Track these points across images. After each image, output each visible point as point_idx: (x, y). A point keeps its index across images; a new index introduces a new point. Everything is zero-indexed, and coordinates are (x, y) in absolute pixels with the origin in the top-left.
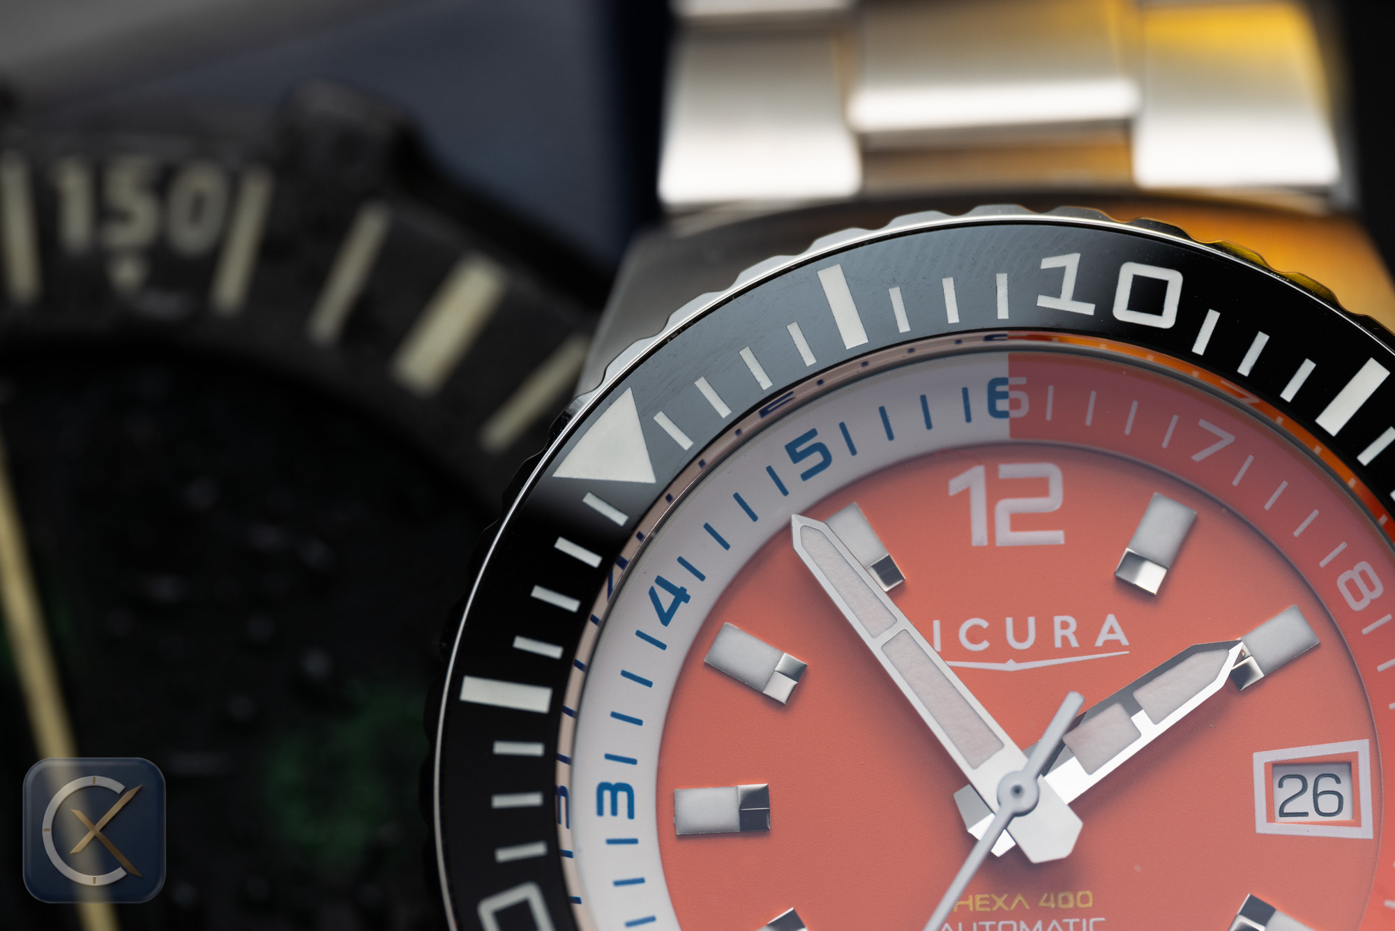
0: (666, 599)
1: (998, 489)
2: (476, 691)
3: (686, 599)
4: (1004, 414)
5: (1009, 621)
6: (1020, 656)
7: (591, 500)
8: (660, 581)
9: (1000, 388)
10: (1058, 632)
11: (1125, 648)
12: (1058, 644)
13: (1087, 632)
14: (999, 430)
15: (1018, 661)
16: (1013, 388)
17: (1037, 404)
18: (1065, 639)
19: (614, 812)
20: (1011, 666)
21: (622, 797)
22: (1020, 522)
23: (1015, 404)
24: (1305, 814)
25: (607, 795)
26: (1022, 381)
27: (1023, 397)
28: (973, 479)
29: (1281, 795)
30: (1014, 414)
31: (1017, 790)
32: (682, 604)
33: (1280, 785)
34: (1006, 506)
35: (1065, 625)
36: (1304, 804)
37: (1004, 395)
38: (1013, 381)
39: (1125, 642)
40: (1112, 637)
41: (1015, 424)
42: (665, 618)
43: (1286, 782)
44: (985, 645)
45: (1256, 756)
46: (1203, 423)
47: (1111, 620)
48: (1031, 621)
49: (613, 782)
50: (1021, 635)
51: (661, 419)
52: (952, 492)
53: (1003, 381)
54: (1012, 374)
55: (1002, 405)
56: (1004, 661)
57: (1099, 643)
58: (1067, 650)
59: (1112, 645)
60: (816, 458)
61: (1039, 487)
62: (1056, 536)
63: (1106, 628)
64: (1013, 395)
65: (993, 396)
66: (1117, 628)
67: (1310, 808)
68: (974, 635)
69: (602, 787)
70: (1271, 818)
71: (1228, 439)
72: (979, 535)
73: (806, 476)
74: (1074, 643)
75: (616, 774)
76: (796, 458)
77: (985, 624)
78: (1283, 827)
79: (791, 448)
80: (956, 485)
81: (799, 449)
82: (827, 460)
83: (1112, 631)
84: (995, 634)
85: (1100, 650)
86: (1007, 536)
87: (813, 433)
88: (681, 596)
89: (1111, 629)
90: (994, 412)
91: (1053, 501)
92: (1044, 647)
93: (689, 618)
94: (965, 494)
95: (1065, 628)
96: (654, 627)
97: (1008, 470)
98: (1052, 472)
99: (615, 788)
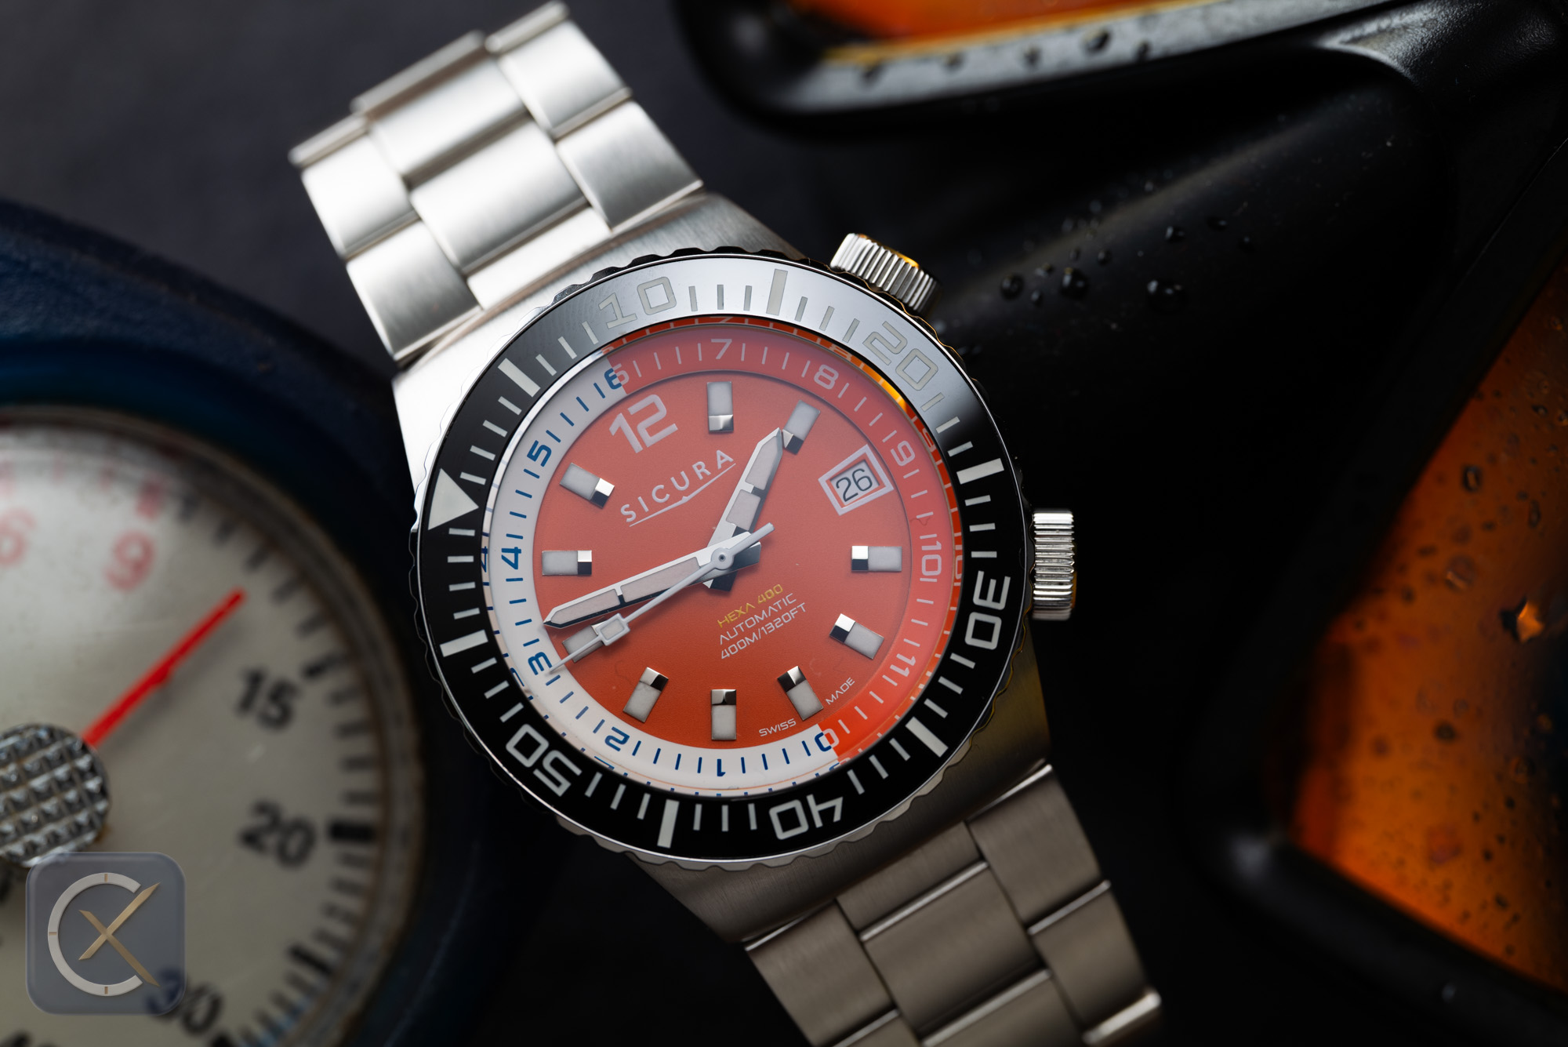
0: (511, 557)
1: (634, 421)
2: (449, 649)
3: (520, 551)
4: (619, 385)
5: (673, 479)
6: (687, 493)
7: (453, 531)
8: (504, 550)
9: (611, 375)
10: (698, 472)
11: (732, 463)
12: (701, 477)
13: (711, 465)
14: (621, 393)
15: (687, 496)
16: (616, 372)
17: (632, 372)
18: (703, 473)
19: (542, 669)
20: (685, 499)
21: (541, 659)
22: (652, 430)
23: (622, 378)
24: (857, 494)
25: (534, 662)
26: (620, 366)
27: (624, 373)
28: (620, 422)
29: (840, 492)
30: (623, 383)
31: (722, 558)
32: (519, 554)
33: (838, 487)
34: (642, 427)
35: (699, 467)
36: (853, 489)
37: (614, 377)
38: (615, 368)
39: (731, 460)
40: (724, 461)
41: (625, 386)
42: (515, 566)
43: (840, 484)
44: (668, 496)
45: (820, 480)
46: (713, 341)
47: (719, 453)
48: (683, 473)
49: (534, 655)
50: (682, 483)
51: (464, 476)
52: (613, 433)
53: (611, 371)
54: (613, 366)
55: (615, 382)
56: (681, 499)
57: (720, 466)
58: (706, 478)
59: (726, 465)
60: (544, 453)
61: (652, 409)
62: (674, 428)
63: (719, 458)
64: (618, 374)
65: (609, 380)
66: (724, 455)
67: (858, 491)
68: (660, 494)
69: (530, 661)
70: (842, 506)
71: (729, 342)
72: (637, 447)
73: (543, 464)
74: (708, 473)
75: (533, 650)
76: (534, 458)
77: (662, 486)
78: (849, 507)
79: (530, 455)
80: (613, 429)
81: (534, 454)
82: (549, 451)
83: (722, 458)
84: (670, 488)
85: (722, 470)
86: (651, 441)
87: (536, 443)
88: (517, 551)
89: (722, 457)
90: (613, 387)
91: (663, 412)
92: (695, 483)
93: (526, 560)
94: (620, 431)
95: (700, 468)
96: (514, 573)
97: (634, 409)
98: (653, 398)
99: (536, 658)
